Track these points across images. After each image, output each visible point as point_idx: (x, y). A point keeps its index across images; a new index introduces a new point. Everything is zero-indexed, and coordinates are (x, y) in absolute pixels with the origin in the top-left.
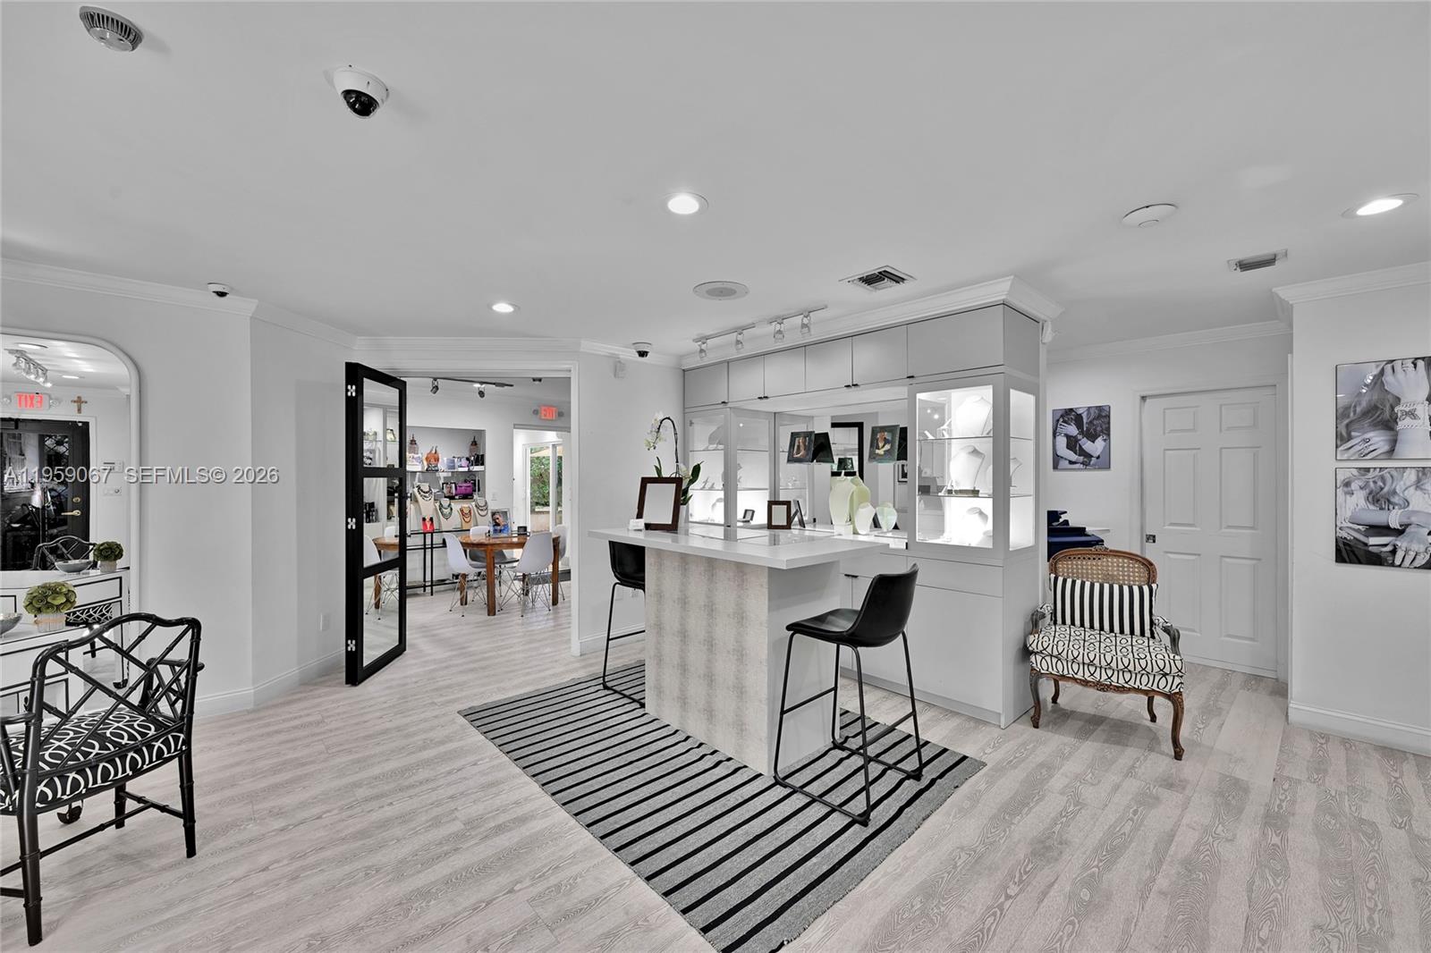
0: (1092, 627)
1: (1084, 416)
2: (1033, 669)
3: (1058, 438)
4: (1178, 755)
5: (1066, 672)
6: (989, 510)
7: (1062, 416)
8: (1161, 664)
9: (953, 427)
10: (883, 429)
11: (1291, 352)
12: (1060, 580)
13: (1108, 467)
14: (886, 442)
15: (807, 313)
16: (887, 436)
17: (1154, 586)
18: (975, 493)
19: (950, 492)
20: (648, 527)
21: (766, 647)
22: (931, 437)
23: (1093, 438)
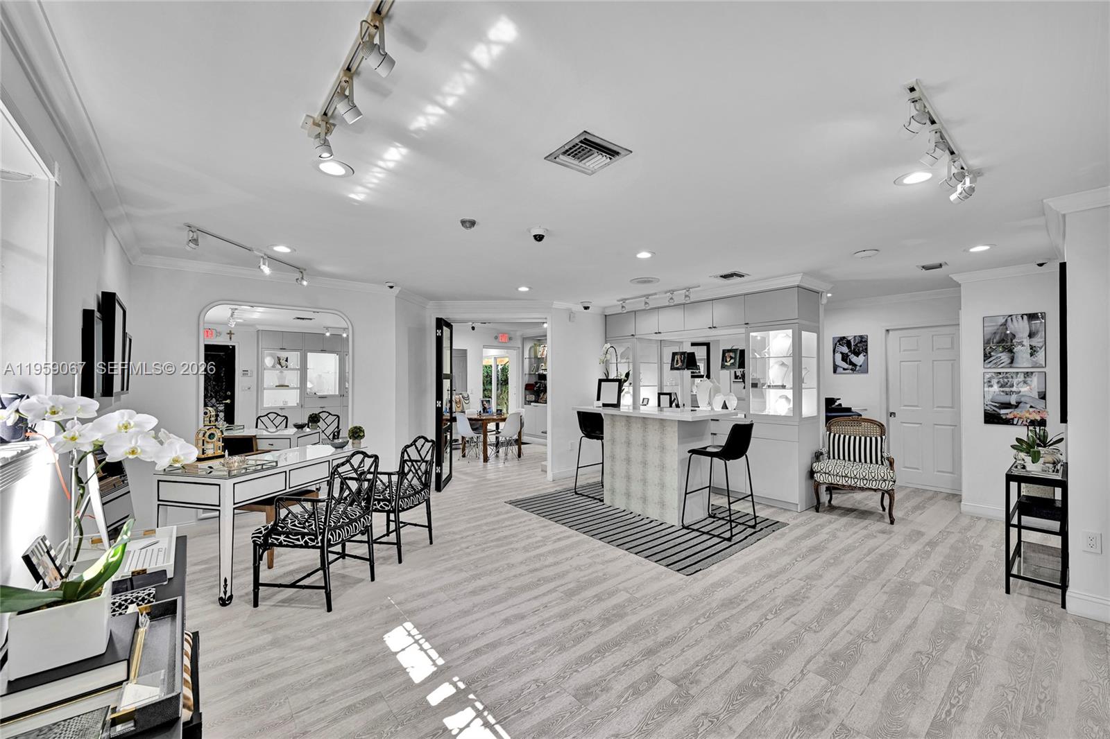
0: (849, 460)
1: (852, 341)
2: (816, 481)
3: (836, 355)
4: (892, 522)
5: (833, 481)
6: (790, 396)
7: (839, 341)
8: (882, 475)
9: (771, 350)
10: (729, 351)
11: (960, 309)
12: (832, 434)
13: (867, 372)
14: (731, 358)
15: (688, 289)
16: (732, 355)
17: (884, 437)
18: (783, 387)
19: (769, 386)
20: (604, 405)
21: (677, 463)
22: (758, 356)
23: (857, 354)
